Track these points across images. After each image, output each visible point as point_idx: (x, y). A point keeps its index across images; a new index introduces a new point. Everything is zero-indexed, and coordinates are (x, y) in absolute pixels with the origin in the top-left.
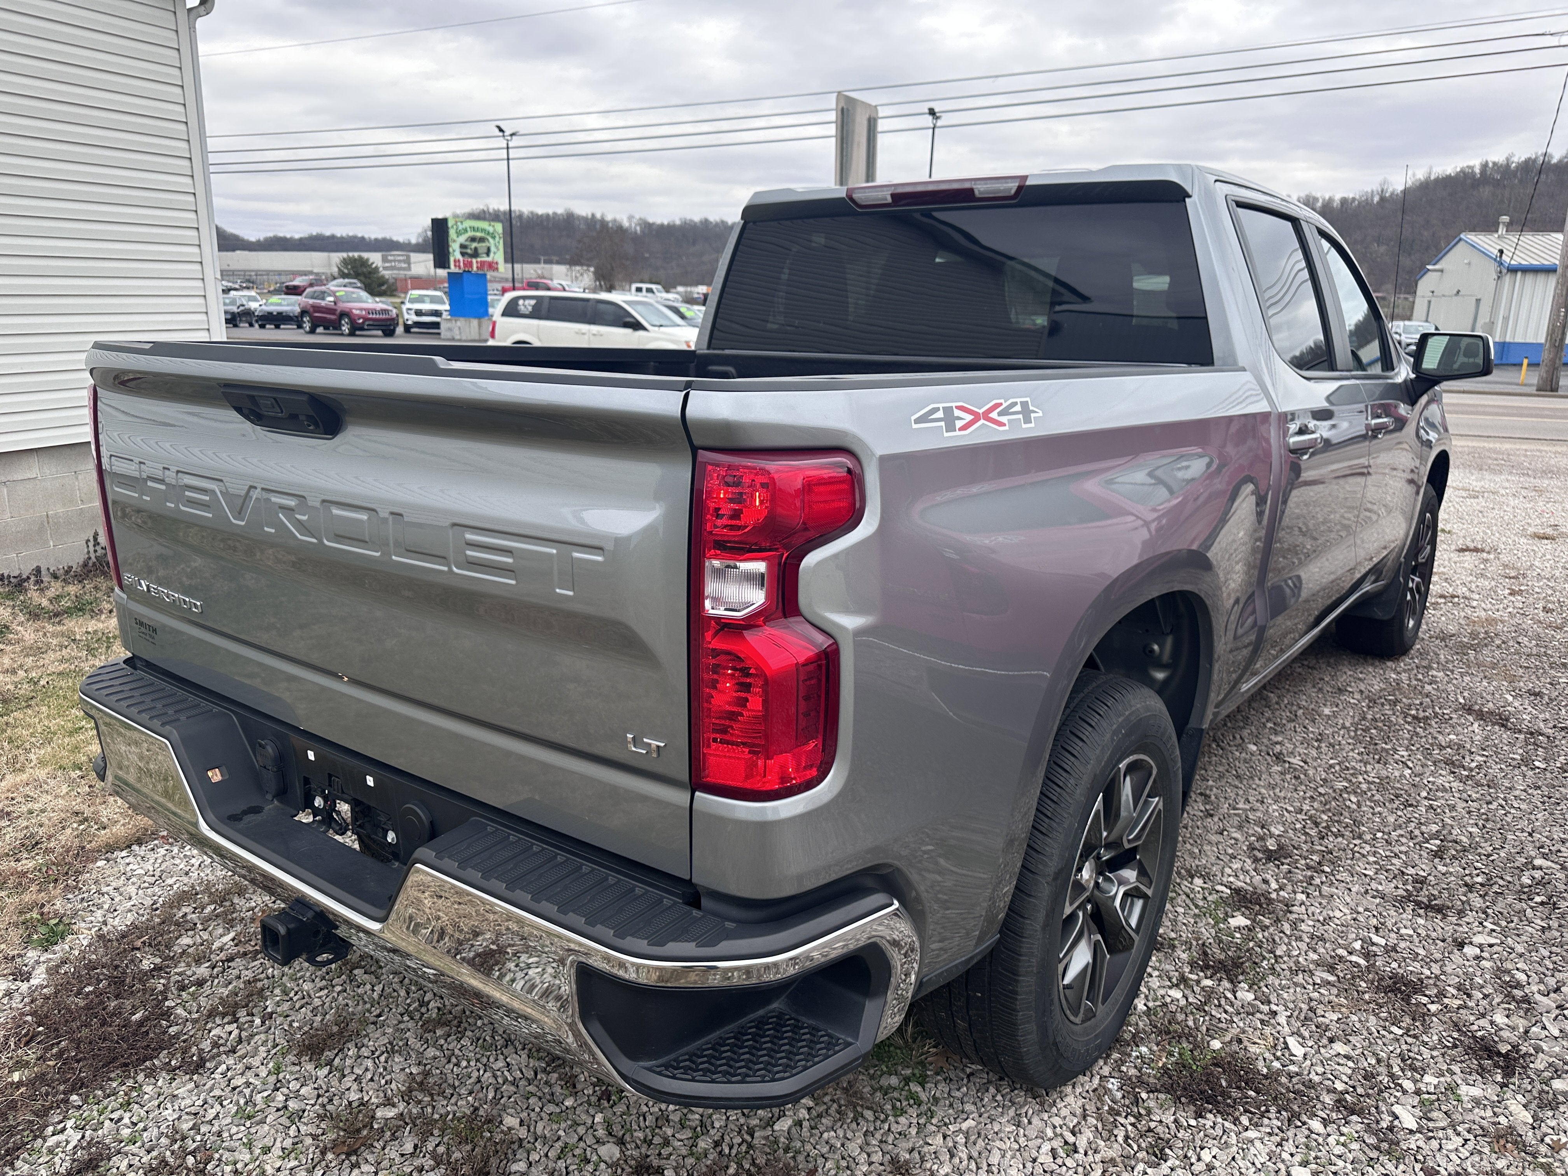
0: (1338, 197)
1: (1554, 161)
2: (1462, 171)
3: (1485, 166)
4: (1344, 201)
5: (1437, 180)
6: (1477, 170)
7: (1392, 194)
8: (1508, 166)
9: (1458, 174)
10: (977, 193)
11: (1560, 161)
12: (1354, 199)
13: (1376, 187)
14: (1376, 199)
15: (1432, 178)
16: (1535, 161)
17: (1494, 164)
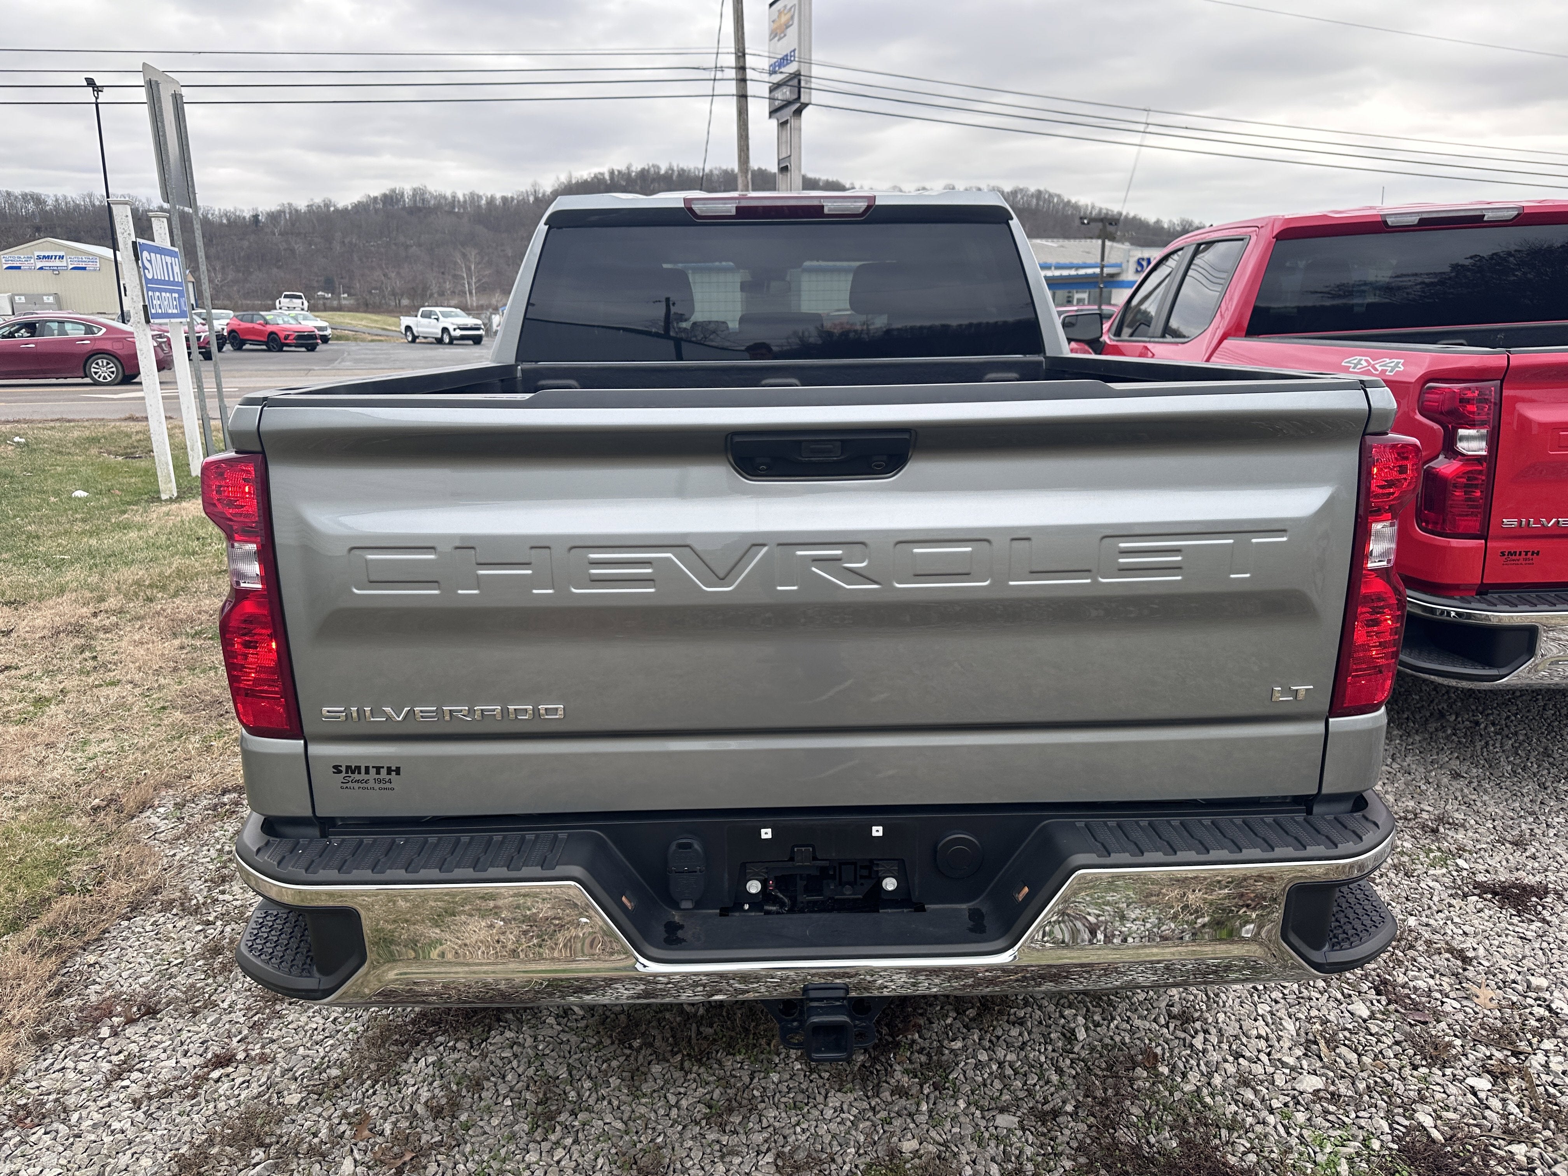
0: (498, 196)
1: (662, 172)
2: (595, 176)
3: (612, 173)
4: (504, 199)
5: (577, 183)
6: (607, 177)
7: (544, 195)
8: (629, 174)
9: (592, 179)
10: (826, 211)
11: (666, 172)
12: (512, 198)
13: (529, 188)
14: (531, 199)
15: (574, 181)
16: (648, 171)
17: (619, 172)
